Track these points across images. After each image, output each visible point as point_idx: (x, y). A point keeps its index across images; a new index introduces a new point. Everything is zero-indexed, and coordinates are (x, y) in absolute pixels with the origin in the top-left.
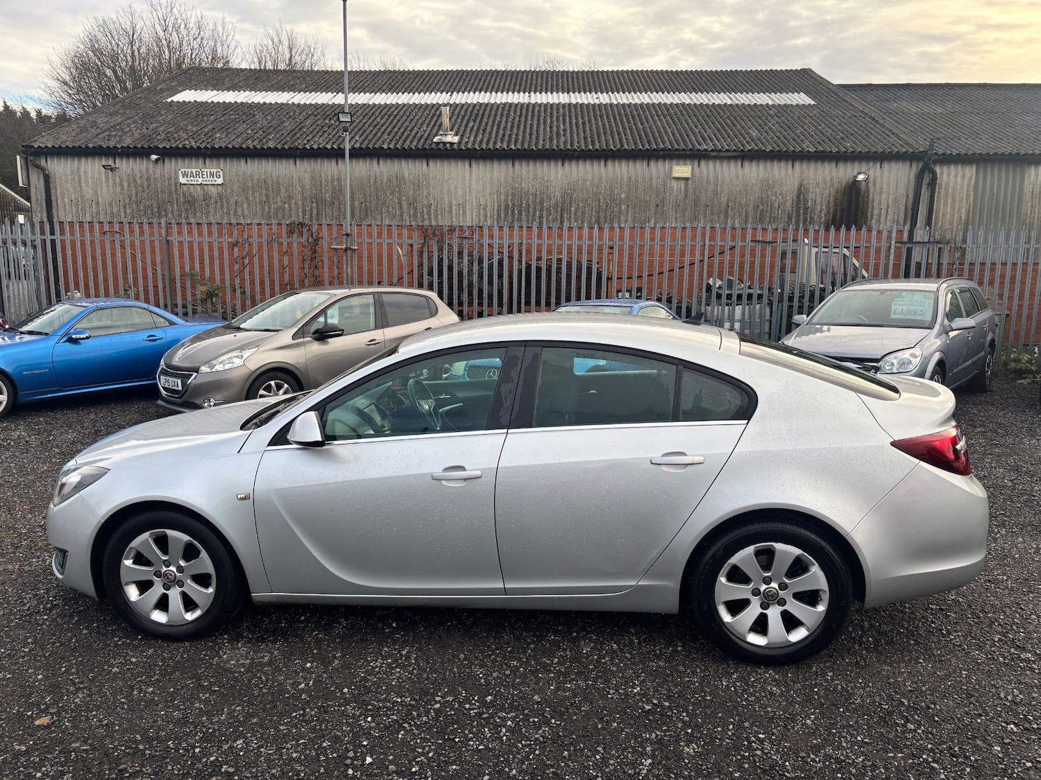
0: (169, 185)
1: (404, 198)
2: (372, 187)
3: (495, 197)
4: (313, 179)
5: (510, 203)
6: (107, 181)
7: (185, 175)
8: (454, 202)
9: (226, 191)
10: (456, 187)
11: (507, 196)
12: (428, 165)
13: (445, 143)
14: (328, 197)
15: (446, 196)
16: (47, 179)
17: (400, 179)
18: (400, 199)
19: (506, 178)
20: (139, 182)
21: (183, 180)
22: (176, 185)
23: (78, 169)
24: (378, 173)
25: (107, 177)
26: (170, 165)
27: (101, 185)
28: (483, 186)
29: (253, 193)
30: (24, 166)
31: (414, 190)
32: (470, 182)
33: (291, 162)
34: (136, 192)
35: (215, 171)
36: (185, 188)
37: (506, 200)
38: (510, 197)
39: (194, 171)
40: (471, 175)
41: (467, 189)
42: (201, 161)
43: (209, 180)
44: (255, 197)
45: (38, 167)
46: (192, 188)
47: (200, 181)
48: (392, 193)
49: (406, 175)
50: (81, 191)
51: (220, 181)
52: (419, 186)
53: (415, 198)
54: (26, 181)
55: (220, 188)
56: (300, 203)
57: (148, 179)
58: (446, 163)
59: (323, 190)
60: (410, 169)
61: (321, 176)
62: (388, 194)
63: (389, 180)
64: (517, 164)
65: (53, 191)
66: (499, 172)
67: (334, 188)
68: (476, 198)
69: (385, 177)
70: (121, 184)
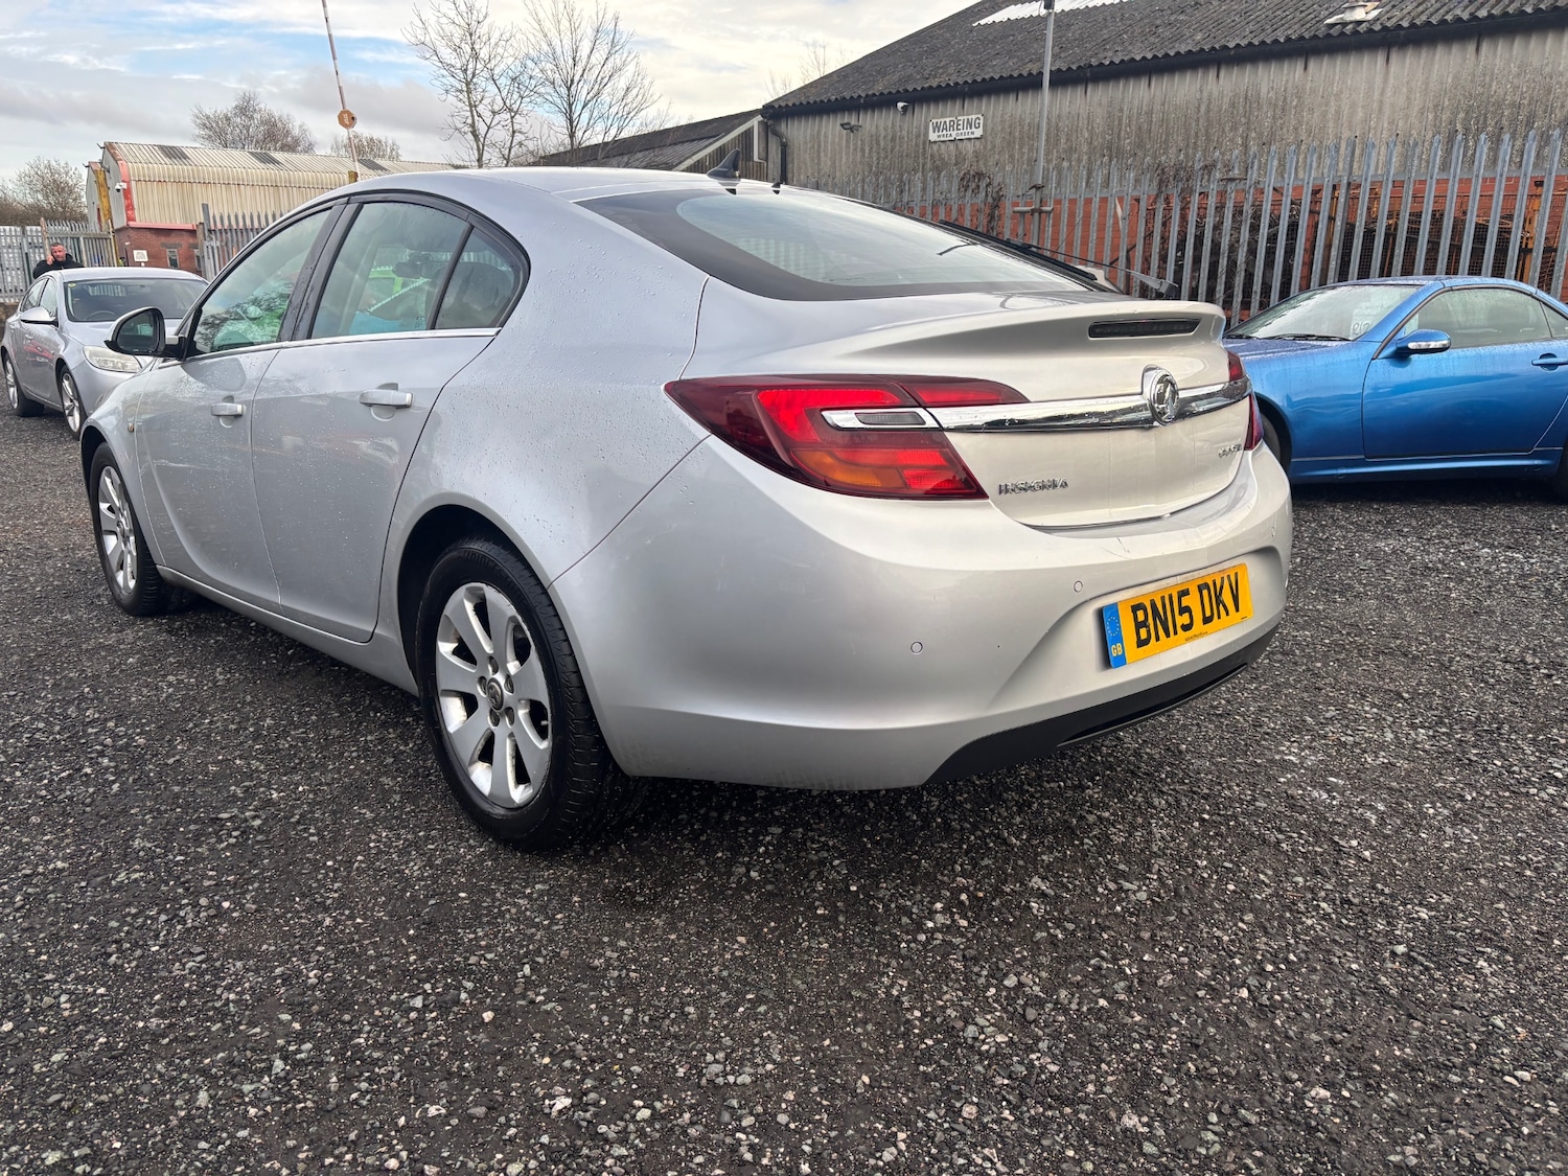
0: (917, 145)
1: (1253, 135)
2: (1201, 121)
3: (1431, 116)
4: (1110, 115)
5: (1459, 127)
6: (848, 147)
7: (937, 128)
8: (1346, 134)
9: (985, 148)
10: (1353, 105)
11: (1455, 114)
12: (1306, 68)
13: (1345, 24)
14: (1127, 144)
15: (1331, 124)
16: (784, 147)
17: (1251, 101)
18: (1246, 139)
19: (1456, 78)
20: (882, 143)
21: (933, 136)
22: (924, 143)
23: (819, 132)
24: (1215, 94)
25: (848, 141)
26: (921, 114)
27: (840, 153)
28: (1408, 98)
29: (1021, 148)
30: (762, 134)
31: (1274, 118)
32: (1382, 93)
33: (1080, 90)
34: (878, 159)
35: (974, 117)
36: (935, 147)
37: (1452, 122)
38: (1462, 115)
39: (948, 120)
40: (1386, 80)
41: (1375, 105)
42: (958, 103)
43: (964, 133)
44: (1023, 154)
45: (776, 134)
46: (943, 146)
47: (954, 134)
48: (1234, 128)
49: (1264, 90)
50: (819, 164)
51: (978, 133)
52: (1283, 110)
53: (1272, 134)
54: (763, 154)
55: (978, 143)
56: (1085, 157)
57: (893, 139)
58: (1339, 61)
59: (1123, 133)
60: (1269, 80)
61: (1121, 110)
62: (1227, 129)
63: (1233, 105)
64: (1485, 47)
65: (789, 166)
66: (1447, 66)
67: (1140, 128)
68: (1391, 123)
69: (1226, 100)
70: (863, 150)
